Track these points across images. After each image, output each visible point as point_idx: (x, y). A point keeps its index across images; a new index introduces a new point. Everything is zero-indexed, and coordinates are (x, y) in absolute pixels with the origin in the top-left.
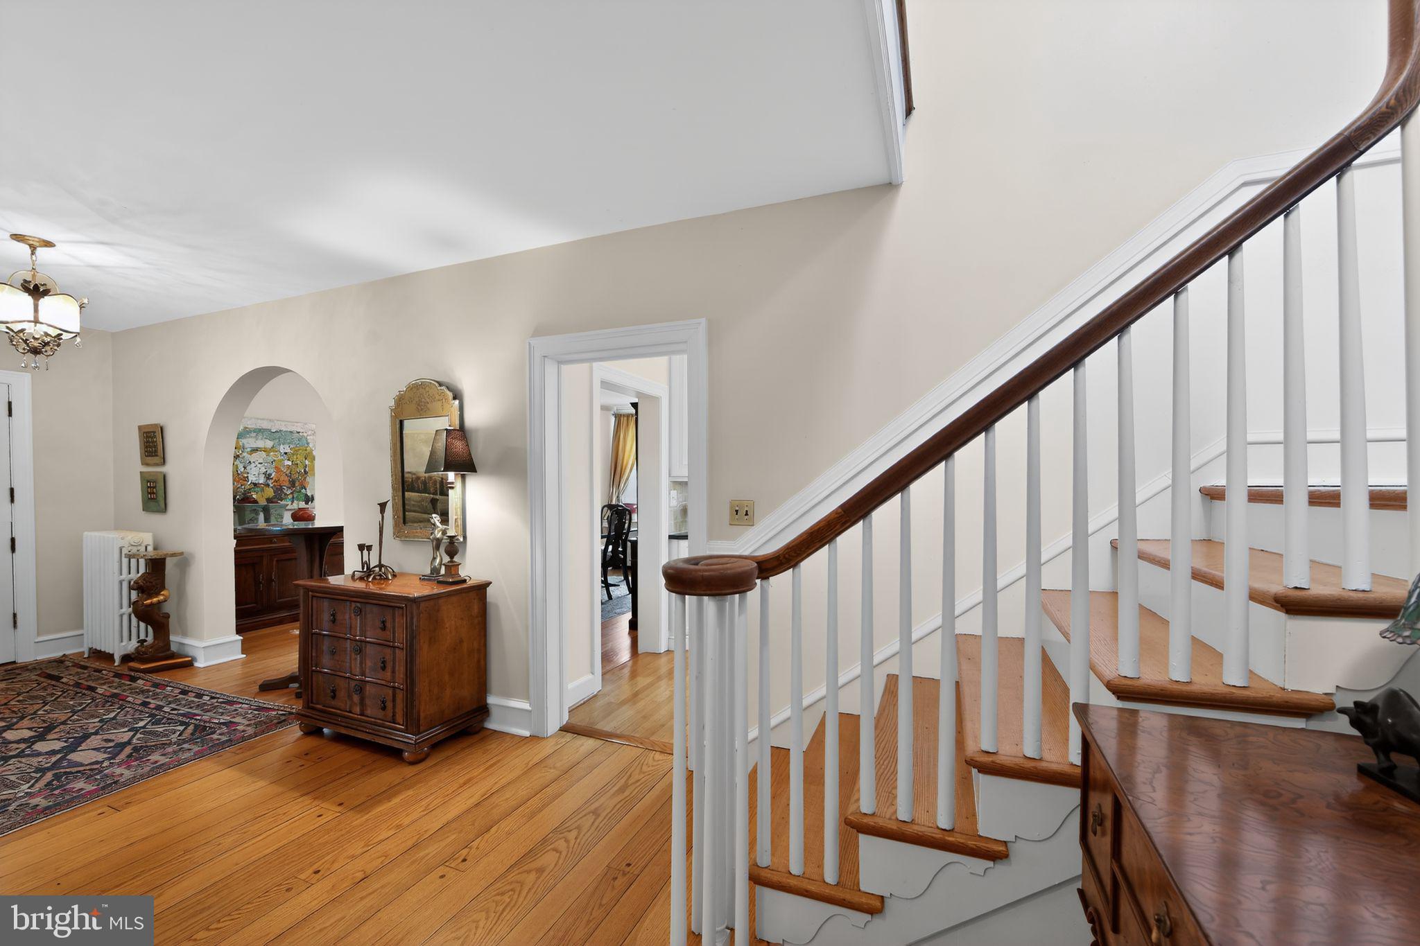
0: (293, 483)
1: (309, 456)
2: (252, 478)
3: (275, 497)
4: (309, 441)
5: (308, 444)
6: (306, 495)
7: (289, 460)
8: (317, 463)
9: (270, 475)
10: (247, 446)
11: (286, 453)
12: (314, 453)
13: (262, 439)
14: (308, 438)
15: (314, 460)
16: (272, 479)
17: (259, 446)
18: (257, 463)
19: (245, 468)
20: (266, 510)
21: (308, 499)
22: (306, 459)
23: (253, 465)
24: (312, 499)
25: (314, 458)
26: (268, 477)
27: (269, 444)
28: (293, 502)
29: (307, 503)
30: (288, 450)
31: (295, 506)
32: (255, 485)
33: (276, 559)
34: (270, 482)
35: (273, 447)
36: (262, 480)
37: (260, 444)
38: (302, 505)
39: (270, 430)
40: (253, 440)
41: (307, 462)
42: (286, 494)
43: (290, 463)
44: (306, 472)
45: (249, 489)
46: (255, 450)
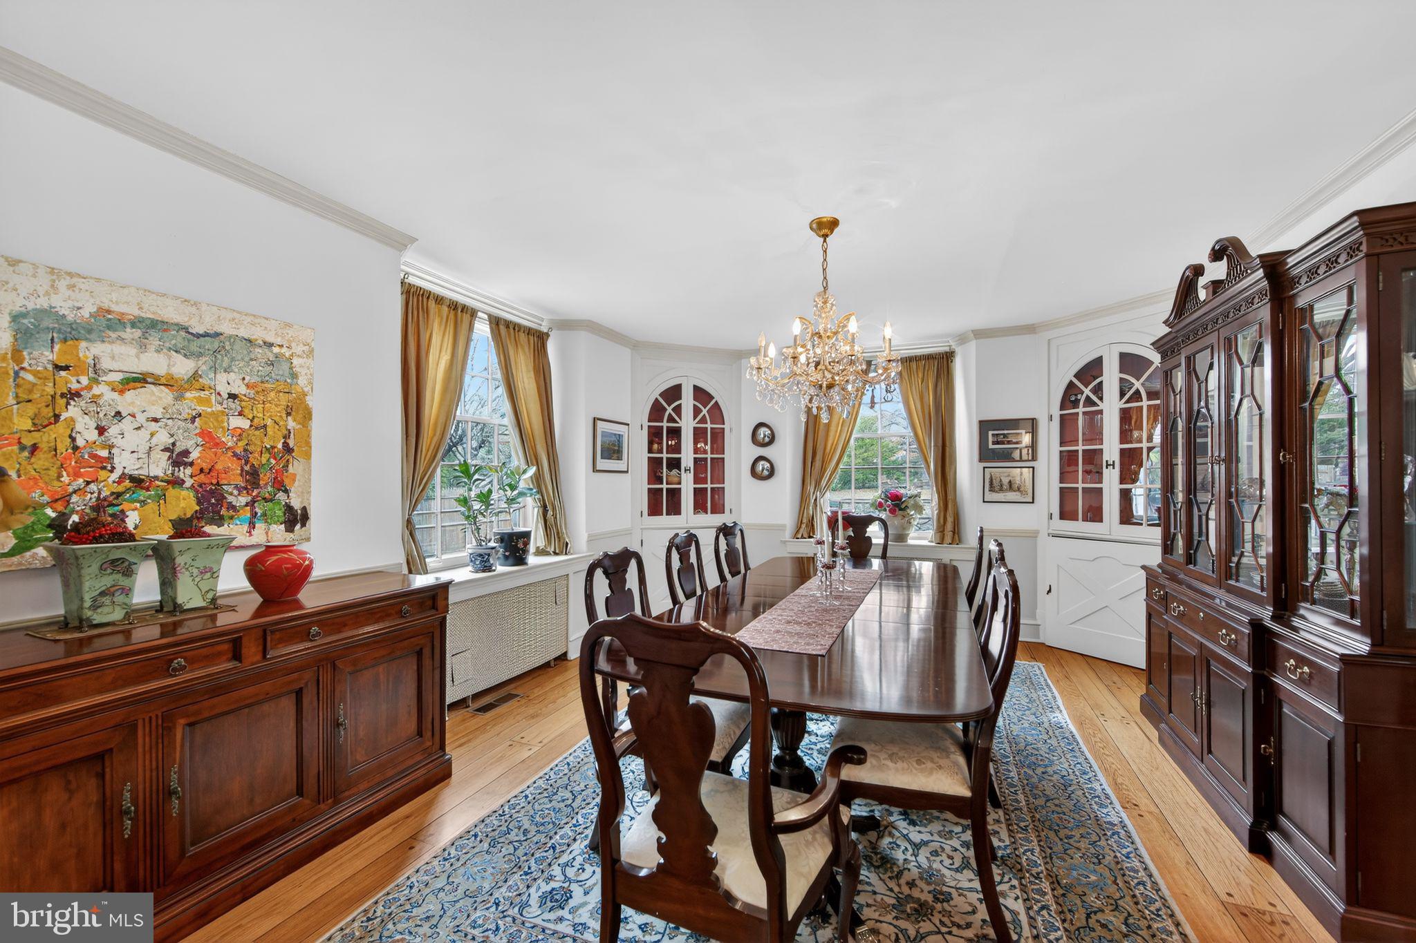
0: (252, 478)
1: (299, 409)
2: (125, 462)
3: (199, 516)
4: (297, 369)
5: (294, 376)
6: (289, 508)
7: (240, 414)
8: (316, 425)
9: (186, 453)
10: (105, 364)
11: (233, 396)
12: (310, 400)
13: (158, 351)
14: (296, 361)
15: (310, 419)
16: (191, 464)
17: (151, 370)
18: (141, 418)
19: (101, 430)
20: (162, 554)
21: (296, 518)
22: (288, 414)
23: (127, 424)
24: (304, 517)
25: (307, 415)
26: (179, 459)
27: (182, 367)
28: (252, 526)
29: (290, 528)
30: (240, 389)
31: (260, 536)
32: (137, 482)
33: (182, 721)
34: (185, 473)
35: (196, 376)
36: (159, 467)
37: (154, 362)
38: (278, 535)
39: (186, 329)
40: (133, 351)
41: (291, 424)
42: (232, 507)
43: (244, 424)
44: (288, 449)
45: (118, 495)
46: (141, 380)
